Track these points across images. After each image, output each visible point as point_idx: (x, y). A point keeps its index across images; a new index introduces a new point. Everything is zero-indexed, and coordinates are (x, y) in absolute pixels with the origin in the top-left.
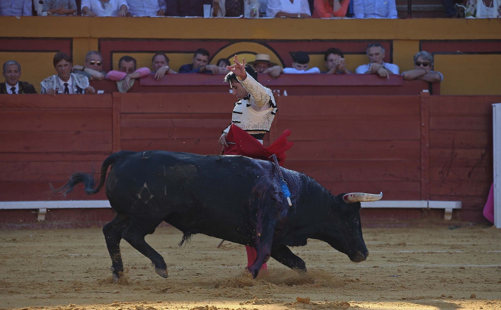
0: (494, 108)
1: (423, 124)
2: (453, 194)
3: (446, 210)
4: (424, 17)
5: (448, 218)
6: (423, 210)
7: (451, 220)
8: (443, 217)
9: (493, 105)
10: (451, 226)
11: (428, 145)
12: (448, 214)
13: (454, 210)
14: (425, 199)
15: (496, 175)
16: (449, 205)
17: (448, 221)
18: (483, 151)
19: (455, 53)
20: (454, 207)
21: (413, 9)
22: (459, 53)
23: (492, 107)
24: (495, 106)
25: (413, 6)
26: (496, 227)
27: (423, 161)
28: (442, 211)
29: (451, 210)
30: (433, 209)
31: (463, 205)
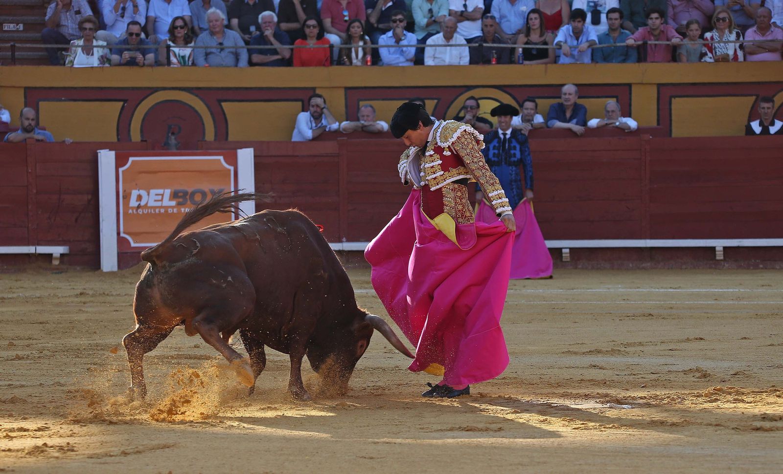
0: (99, 154)
1: (30, 171)
2: (61, 239)
3: (54, 255)
4: (27, 64)
5: (56, 263)
6: (31, 255)
7: (59, 265)
8: (51, 262)
9: (98, 151)
10: (58, 271)
11: (35, 191)
12: (56, 258)
13: (62, 255)
14: (33, 245)
15: (103, 220)
16: (57, 250)
17: (56, 265)
18: (90, 197)
19: (61, 100)
20: (62, 252)
21: (16, 57)
22: (65, 101)
23: (97, 153)
24: (100, 152)
25: (17, 53)
26: (102, 270)
27: (30, 207)
28: (50, 256)
29: (59, 255)
30: (40, 255)
31: (70, 250)
